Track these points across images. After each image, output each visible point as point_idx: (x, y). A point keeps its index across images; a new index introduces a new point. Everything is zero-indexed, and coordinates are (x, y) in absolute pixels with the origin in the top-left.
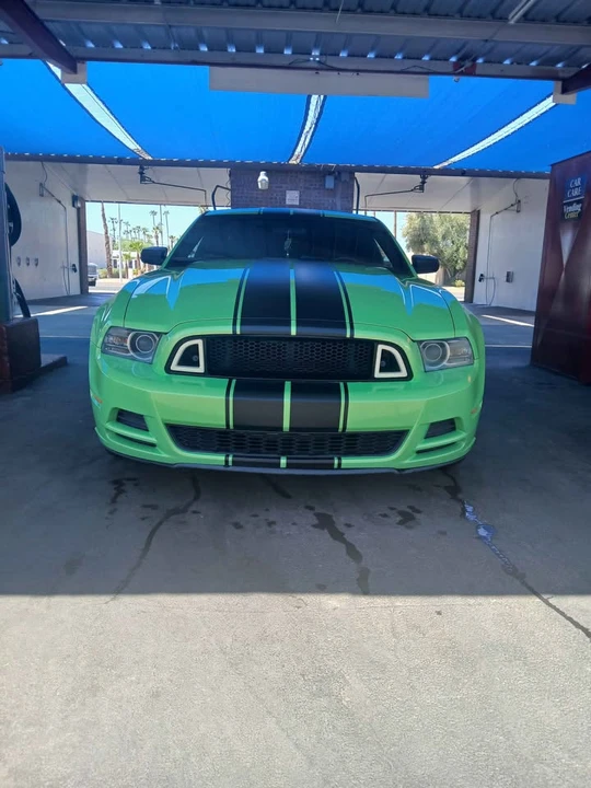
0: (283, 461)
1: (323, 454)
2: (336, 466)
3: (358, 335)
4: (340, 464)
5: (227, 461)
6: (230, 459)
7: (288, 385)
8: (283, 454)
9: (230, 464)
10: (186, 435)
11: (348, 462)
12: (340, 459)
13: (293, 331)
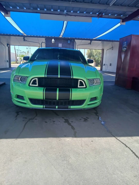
0: (57, 107)
1: (66, 105)
2: (69, 108)
3: (74, 77)
4: (70, 108)
5: (43, 107)
6: (44, 106)
7: (58, 89)
8: (57, 105)
9: (44, 108)
10: (33, 101)
11: (72, 107)
12: (70, 106)
13: (59, 77)
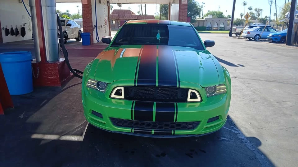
0: (153, 132)
1: (168, 129)
2: (173, 134)
3: (181, 86)
4: (174, 133)
5: (132, 131)
6: (133, 130)
7: (155, 104)
8: (153, 129)
9: (133, 132)
10: (117, 122)
11: (177, 132)
12: (174, 131)
13: (157, 85)
